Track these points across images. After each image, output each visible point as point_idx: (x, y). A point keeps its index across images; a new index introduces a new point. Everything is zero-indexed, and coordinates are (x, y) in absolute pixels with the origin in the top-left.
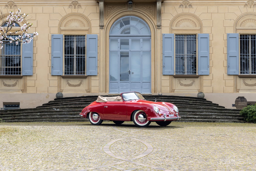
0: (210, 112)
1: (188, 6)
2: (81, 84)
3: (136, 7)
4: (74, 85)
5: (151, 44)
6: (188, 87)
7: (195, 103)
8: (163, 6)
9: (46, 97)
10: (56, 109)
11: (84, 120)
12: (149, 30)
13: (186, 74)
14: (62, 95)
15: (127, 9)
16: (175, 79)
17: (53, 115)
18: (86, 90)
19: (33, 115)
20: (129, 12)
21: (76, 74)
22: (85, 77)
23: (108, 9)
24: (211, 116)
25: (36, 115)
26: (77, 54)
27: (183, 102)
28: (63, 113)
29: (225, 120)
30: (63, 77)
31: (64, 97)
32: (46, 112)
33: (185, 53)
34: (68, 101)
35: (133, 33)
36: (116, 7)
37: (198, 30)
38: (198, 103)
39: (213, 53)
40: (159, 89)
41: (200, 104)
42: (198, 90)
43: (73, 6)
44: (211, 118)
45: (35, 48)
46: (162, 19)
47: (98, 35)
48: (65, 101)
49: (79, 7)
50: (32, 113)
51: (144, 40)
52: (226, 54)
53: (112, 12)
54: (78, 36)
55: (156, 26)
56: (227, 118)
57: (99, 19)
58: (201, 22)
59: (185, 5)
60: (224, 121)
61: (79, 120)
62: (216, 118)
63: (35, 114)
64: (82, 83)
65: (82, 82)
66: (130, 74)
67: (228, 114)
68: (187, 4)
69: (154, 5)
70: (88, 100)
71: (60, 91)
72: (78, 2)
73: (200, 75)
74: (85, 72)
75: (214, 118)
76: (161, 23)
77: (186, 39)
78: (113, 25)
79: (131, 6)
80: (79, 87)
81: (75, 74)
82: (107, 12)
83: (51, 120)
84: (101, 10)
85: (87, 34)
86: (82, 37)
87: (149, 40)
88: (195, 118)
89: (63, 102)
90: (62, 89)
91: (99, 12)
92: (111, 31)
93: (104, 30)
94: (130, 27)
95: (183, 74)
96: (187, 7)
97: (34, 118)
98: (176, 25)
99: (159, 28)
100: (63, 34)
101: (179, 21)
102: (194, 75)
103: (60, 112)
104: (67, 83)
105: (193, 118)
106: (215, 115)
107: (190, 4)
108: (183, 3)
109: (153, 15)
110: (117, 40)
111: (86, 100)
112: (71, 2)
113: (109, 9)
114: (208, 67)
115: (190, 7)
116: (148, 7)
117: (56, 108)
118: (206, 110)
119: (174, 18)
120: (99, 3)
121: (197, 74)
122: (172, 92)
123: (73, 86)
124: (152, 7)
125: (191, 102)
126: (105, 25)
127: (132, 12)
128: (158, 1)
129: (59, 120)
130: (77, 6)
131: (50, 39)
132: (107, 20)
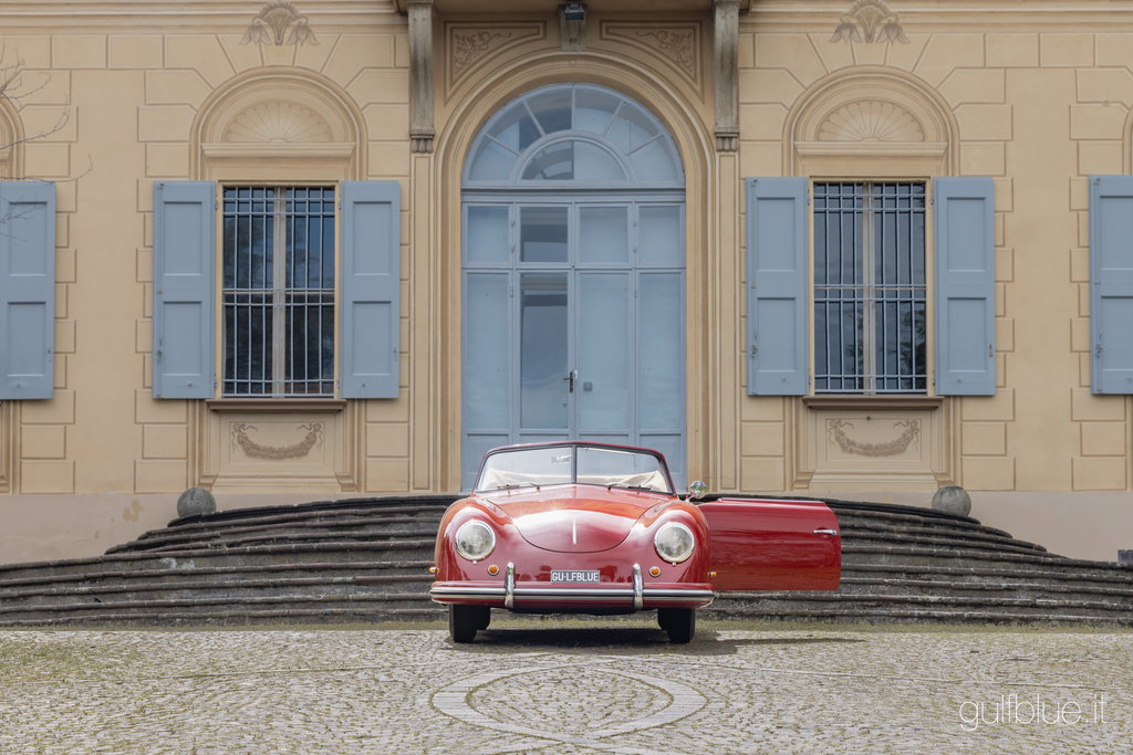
0: (1005, 577)
1: (878, 30)
2: (315, 446)
3: (605, 36)
4: (271, 450)
5: (685, 232)
6: (881, 459)
7: (922, 534)
8: (749, 29)
9: (127, 515)
10: (179, 564)
11: (326, 614)
12: (676, 157)
13: (871, 390)
14: (211, 500)
15: (559, 48)
16: (814, 415)
17: (162, 593)
18: (337, 477)
19: (51, 595)
20: (567, 63)
21: (287, 390)
22: (336, 409)
23: (455, 45)
24: (1006, 593)
25: (70, 594)
26: (288, 285)
27: (858, 529)
28: (215, 581)
29: (1082, 617)
30: (218, 409)
31: (220, 509)
32: (125, 577)
33: (865, 280)
34: (243, 529)
35: (587, 173)
36: (499, 35)
37: (937, 157)
38: (937, 535)
39: (1012, 281)
40: (728, 473)
41: (950, 541)
42: (935, 475)
43: (269, 30)
44: (1010, 605)
45: (66, 256)
46: (741, 101)
47: (404, 182)
48: (229, 526)
49: (302, 36)
50: (49, 583)
51: (647, 212)
52: (1085, 287)
53: (474, 64)
54: (297, 188)
55: (713, 138)
56: (1093, 607)
57: (406, 99)
58: (948, 118)
59: (865, 28)
60: (1079, 621)
61: (300, 615)
62: (1034, 606)
63: (63, 588)
64: (318, 441)
65: (318, 434)
66: (571, 390)
67: (1101, 589)
68: (873, 22)
69: (698, 25)
70: (346, 522)
71: (200, 484)
72: (297, 7)
73: (948, 397)
74: (335, 380)
75: (1023, 606)
76: (738, 123)
77: (870, 208)
78: (484, 132)
79: (580, 31)
80: (304, 458)
81: (278, 394)
82: (451, 62)
83: (148, 618)
84: (415, 52)
85: (341, 179)
86: (318, 197)
87: (675, 212)
88: (925, 604)
89: (217, 532)
90: (213, 473)
91: (408, 65)
92: (472, 166)
93: (432, 156)
94: (572, 141)
95: (857, 390)
96: (876, 35)
97: (58, 611)
98: (820, 130)
99: (727, 147)
100: (216, 178)
101: (835, 111)
102: (913, 393)
103: (198, 578)
104: (236, 441)
105: (915, 603)
106: (1032, 589)
107: (893, 19)
108: (851, 14)
109: (695, 80)
110: (502, 213)
111: (341, 522)
112: (258, 12)
113: (459, 49)
114: (991, 351)
115: (893, 36)
116: (670, 37)
117: (177, 557)
118: (981, 563)
119: (805, 95)
120: (410, 15)
121: (931, 392)
122: (796, 486)
123: (272, 458)
124: (690, 35)
125: (899, 532)
126: (438, 132)
127: (584, 62)
128: (720, 4)
129: (194, 618)
130: (288, 33)
131: (146, 205)
132: (451, 106)
